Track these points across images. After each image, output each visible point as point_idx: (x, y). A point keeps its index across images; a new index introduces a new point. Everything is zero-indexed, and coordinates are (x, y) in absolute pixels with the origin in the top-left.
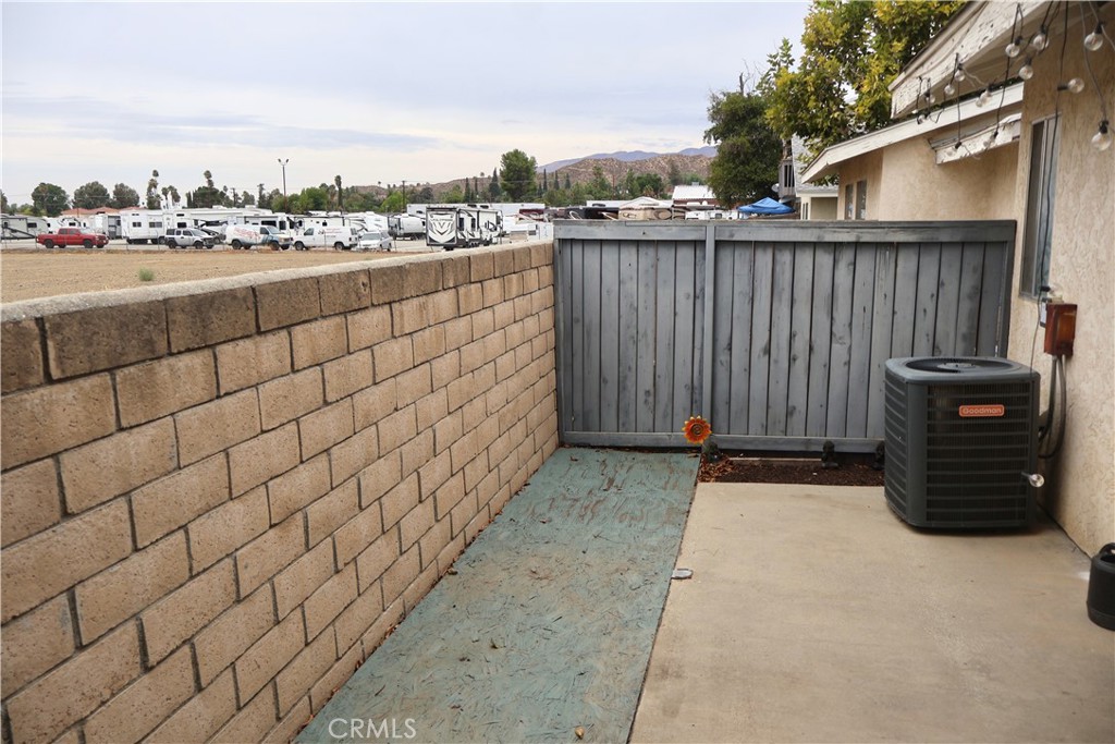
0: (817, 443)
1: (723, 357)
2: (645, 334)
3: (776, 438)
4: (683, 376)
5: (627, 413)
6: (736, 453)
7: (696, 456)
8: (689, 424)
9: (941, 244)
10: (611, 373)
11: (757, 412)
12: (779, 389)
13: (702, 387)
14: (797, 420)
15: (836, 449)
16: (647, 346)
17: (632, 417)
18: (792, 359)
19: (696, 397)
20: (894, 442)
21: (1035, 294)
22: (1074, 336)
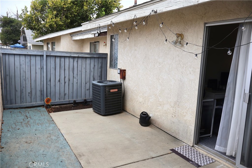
0: (72, 101)
1: (49, 83)
2: (28, 78)
3: (62, 101)
4: (38, 88)
5: (23, 99)
6: (53, 105)
7: (44, 107)
8: (46, 100)
9: (94, 58)
10: (18, 89)
11: (57, 95)
12: (62, 90)
13: (44, 90)
14: (67, 96)
15: (76, 102)
16: (28, 81)
17: (25, 100)
18: (65, 83)
19: (42, 93)
20: (97, 98)
21: (114, 68)
22: (125, 76)
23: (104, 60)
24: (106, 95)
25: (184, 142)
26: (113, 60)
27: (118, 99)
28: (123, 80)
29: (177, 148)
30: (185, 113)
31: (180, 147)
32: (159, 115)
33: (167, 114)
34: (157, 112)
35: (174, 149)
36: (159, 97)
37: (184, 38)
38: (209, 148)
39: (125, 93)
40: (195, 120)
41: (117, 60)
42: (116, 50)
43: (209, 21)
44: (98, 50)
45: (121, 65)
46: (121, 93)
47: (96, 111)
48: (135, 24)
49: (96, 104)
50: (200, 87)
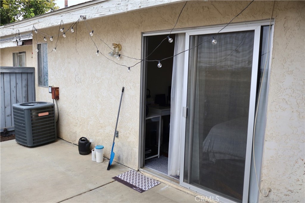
9: (16, 73)
20: (20, 126)
21: (44, 85)
22: (59, 95)
23: (29, 75)
24: (32, 120)
25: (129, 168)
26: (42, 75)
27: (50, 125)
28: (56, 100)
29: (120, 175)
30: (128, 134)
31: (124, 174)
32: (101, 139)
33: (109, 138)
34: (99, 136)
35: (117, 176)
36: (99, 118)
37: (122, 49)
38: (155, 170)
39: (60, 117)
40: (138, 141)
41: (47, 76)
42: (45, 62)
43: (146, 31)
44: (24, 62)
45: (52, 82)
46: (53, 116)
47: (20, 143)
48: (62, 31)
49: (20, 134)
50: (141, 104)
